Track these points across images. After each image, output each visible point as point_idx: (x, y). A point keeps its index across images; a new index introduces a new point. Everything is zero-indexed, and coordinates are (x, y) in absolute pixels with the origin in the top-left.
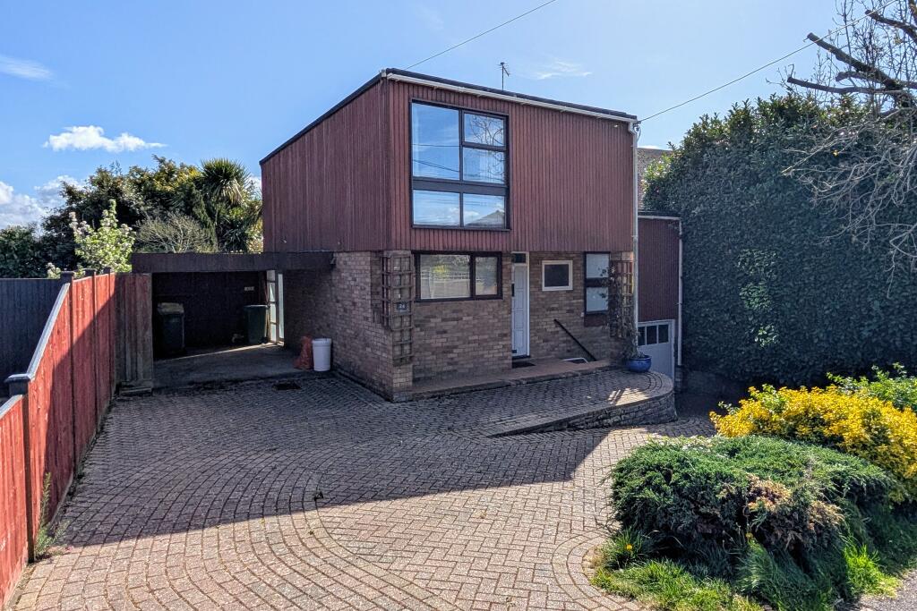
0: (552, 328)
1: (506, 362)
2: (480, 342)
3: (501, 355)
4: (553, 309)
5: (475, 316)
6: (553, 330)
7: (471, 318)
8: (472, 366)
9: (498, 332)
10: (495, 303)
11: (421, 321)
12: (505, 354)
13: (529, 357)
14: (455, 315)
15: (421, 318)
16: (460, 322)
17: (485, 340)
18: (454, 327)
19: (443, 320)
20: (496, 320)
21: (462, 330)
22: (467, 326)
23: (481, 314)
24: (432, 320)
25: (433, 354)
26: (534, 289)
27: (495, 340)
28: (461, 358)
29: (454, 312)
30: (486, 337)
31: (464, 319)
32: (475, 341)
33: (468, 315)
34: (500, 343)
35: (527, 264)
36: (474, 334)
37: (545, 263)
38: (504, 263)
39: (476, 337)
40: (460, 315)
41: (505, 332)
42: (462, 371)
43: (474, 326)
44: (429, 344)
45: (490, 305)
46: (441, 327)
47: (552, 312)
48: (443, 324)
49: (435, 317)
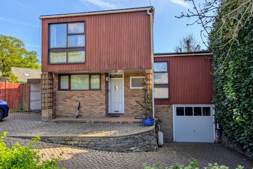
0: (135, 104)
1: (103, 114)
2: (92, 106)
3: (101, 111)
4: (135, 96)
5: (90, 96)
7: (88, 97)
9: (100, 103)
10: (98, 92)
11: (70, 97)
12: (102, 111)
13: (124, 114)
14: (82, 96)
15: (70, 96)
17: (94, 105)
18: (81, 99)
19: (78, 97)
20: (99, 98)
21: (85, 101)
23: (92, 96)
24: (73, 97)
25: (74, 108)
27: (97, 105)
28: (84, 111)
29: (82, 94)
31: (85, 97)
32: (90, 105)
33: (87, 96)
34: (100, 107)
35: (123, 78)
36: (89, 103)
37: (131, 78)
38: (102, 77)
39: (90, 104)
40: (84, 96)
41: (102, 103)
43: (89, 100)
44: (73, 105)
45: (96, 93)
46: (77, 99)
48: (77, 98)
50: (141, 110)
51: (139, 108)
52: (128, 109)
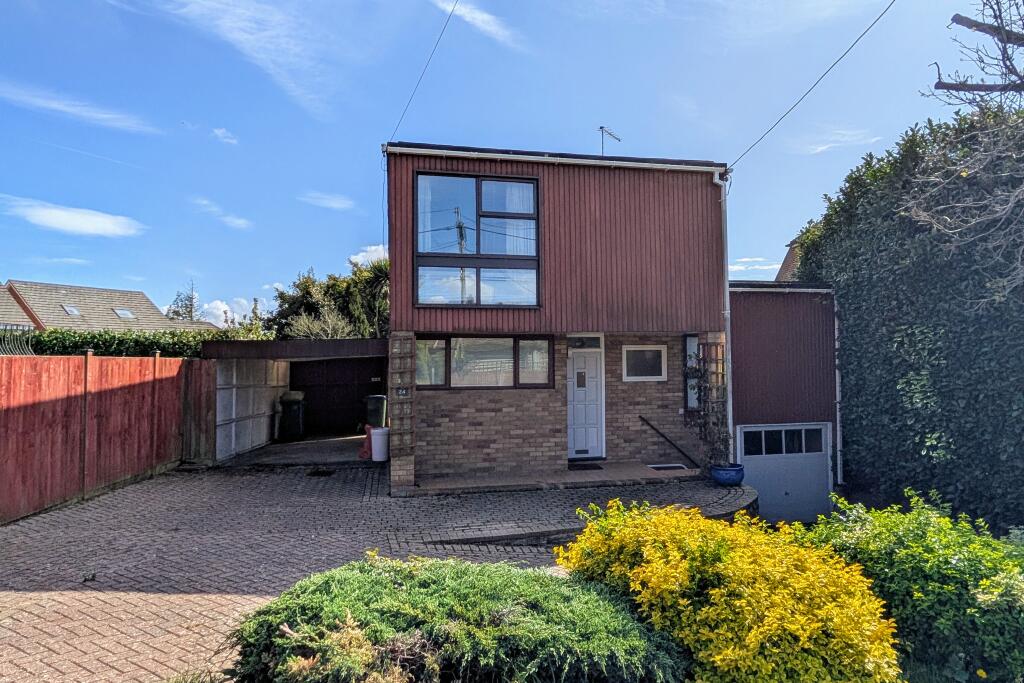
0: (638, 426)
1: (559, 462)
2: (524, 438)
3: (553, 454)
4: (638, 404)
5: (519, 407)
6: (639, 428)
7: (513, 409)
8: (514, 464)
9: (550, 427)
10: (545, 394)
11: (450, 411)
12: (558, 453)
13: (605, 459)
14: (493, 406)
15: (451, 408)
16: (499, 414)
17: (532, 436)
18: (491, 418)
19: (478, 410)
20: (546, 413)
21: (501, 423)
22: (507, 419)
23: (526, 405)
24: (464, 410)
25: (464, 447)
26: (610, 380)
27: (543, 436)
28: (500, 455)
29: (490, 401)
30: (533, 432)
31: (504, 410)
32: (518, 436)
33: (511, 406)
34: (552, 440)
35: (602, 350)
36: (517, 427)
37: (625, 348)
38: (556, 347)
39: (519, 432)
40: (498, 406)
41: (558, 427)
42: (501, 469)
43: (518, 419)
44: (461, 436)
45: (538, 395)
46: (475, 418)
47: (637, 407)
48: (478, 414)
49: (466, 406)
50: (654, 444)
51: (650, 440)
52: (616, 441)
